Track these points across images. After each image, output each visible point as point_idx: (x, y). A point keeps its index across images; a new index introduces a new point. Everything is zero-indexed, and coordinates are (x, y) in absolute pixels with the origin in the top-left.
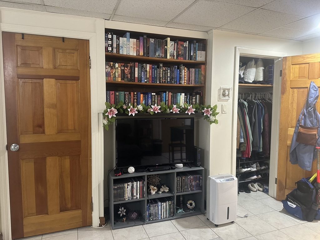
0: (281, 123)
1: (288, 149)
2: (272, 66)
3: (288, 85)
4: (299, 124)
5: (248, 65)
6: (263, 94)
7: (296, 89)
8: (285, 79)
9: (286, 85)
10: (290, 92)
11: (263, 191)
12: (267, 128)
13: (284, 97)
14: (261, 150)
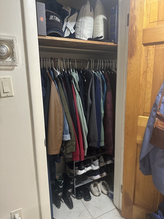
0: (127, 108)
1: (138, 148)
2: (115, 8)
3: (139, 39)
4: (156, 111)
5: (81, 11)
6: (107, 62)
7: (152, 46)
8: (134, 28)
9: (135, 39)
10: (141, 52)
11: (108, 195)
12: (109, 113)
13: (133, 62)
14: (102, 144)
